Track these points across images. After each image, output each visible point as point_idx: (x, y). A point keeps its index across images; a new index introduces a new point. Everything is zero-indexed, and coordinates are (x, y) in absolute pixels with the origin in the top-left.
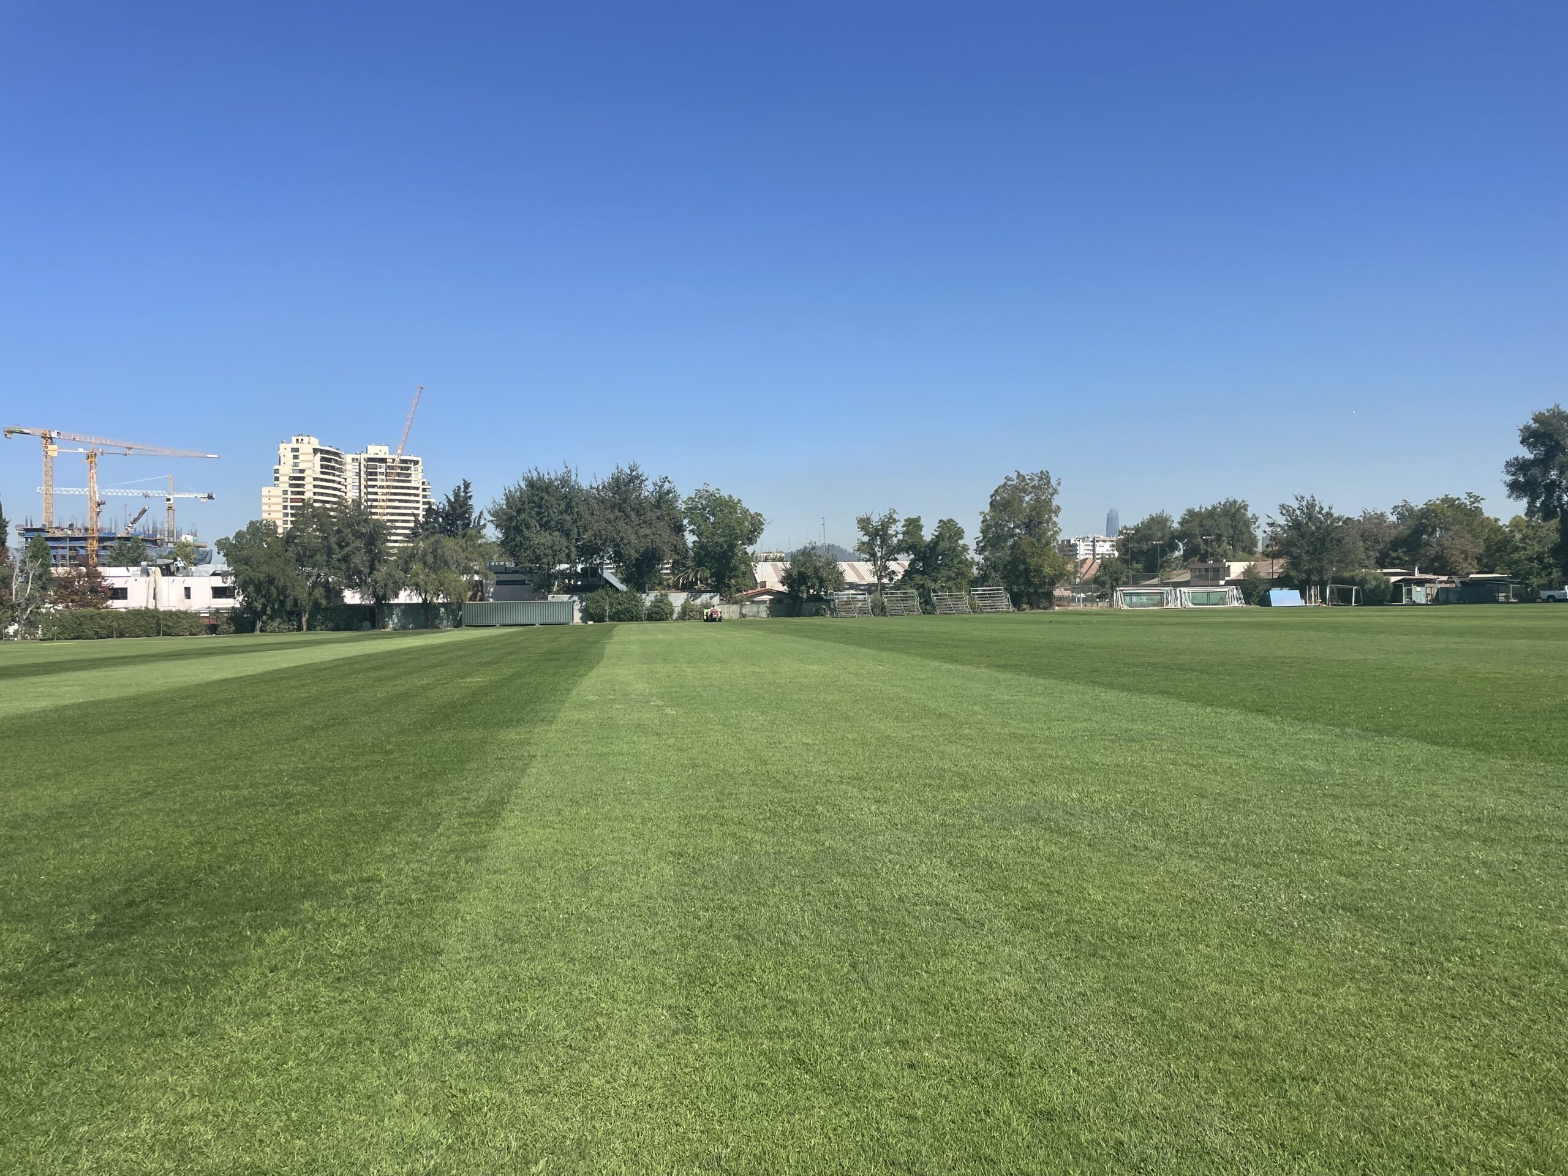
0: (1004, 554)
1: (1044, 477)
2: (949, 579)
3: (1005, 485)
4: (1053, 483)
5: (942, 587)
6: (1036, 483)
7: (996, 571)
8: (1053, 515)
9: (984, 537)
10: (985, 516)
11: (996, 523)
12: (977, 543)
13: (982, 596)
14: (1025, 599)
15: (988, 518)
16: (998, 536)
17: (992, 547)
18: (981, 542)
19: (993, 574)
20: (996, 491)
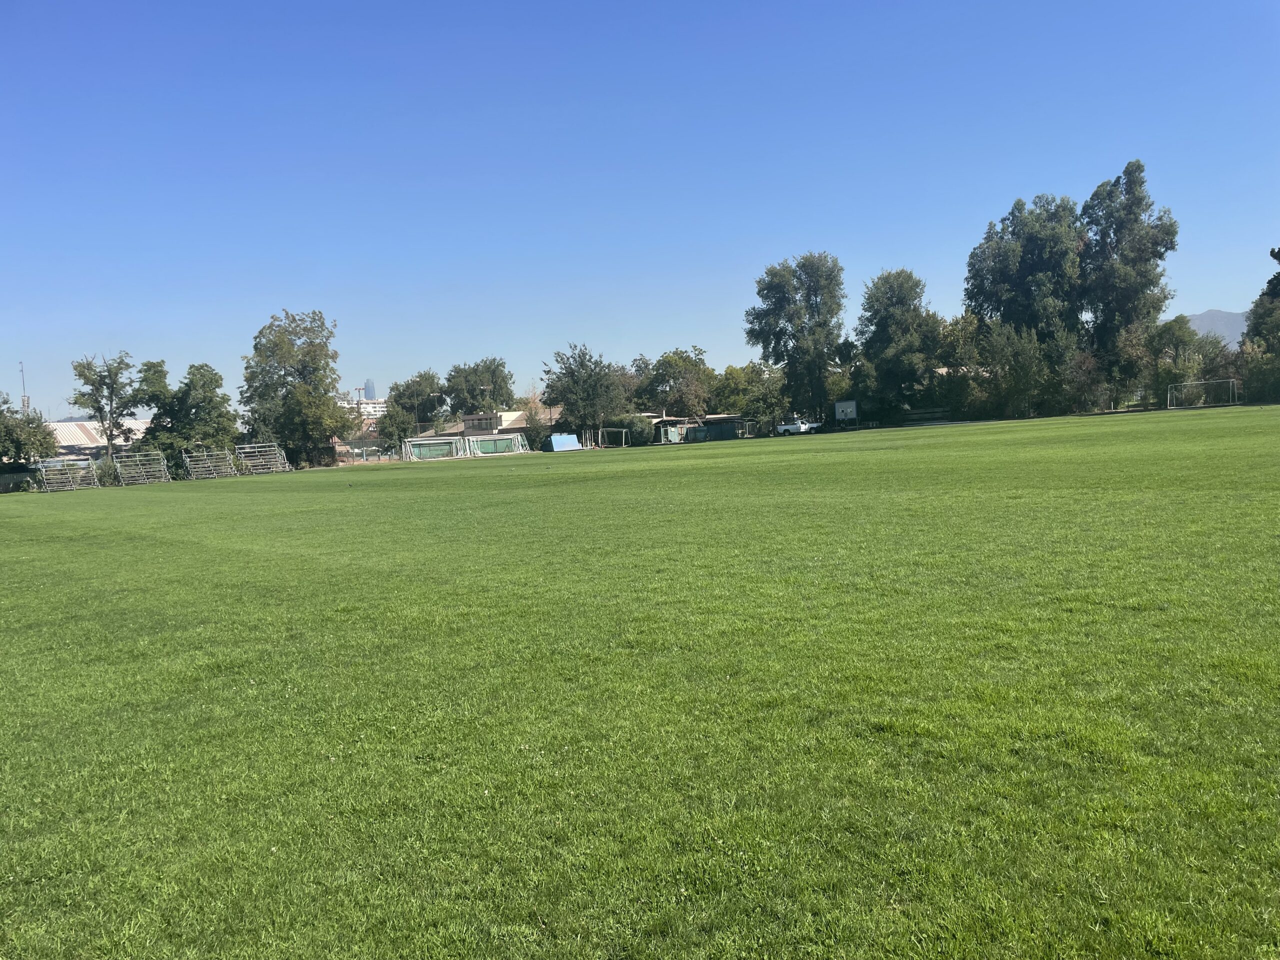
0: (275, 405)
1: (317, 317)
2: (206, 436)
3: (271, 326)
4: (328, 324)
5: (198, 446)
6: (308, 324)
7: (267, 426)
8: (330, 360)
9: (250, 387)
10: (248, 362)
11: (263, 369)
12: (241, 393)
13: (249, 455)
14: (304, 456)
15: (253, 363)
16: (267, 385)
17: (260, 397)
18: (246, 392)
19: (263, 428)
20: (261, 332)
